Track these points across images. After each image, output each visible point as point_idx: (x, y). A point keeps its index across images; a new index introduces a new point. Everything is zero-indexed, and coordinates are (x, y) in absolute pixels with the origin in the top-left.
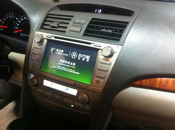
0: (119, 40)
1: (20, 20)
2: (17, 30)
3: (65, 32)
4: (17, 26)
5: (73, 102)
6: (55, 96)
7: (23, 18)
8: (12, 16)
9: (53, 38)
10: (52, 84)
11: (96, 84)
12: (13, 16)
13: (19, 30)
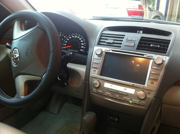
0: (166, 53)
1: (68, 38)
2: (65, 46)
3: (120, 47)
4: (66, 43)
5: (131, 99)
6: (115, 95)
7: (71, 36)
8: (60, 34)
9: (111, 51)
10: (111, 86)
11: (151, 84)
12: (62, 35)
13: (67, 46)
